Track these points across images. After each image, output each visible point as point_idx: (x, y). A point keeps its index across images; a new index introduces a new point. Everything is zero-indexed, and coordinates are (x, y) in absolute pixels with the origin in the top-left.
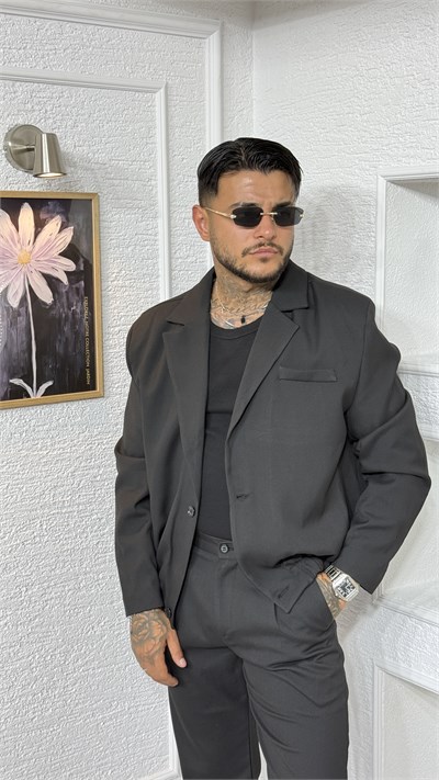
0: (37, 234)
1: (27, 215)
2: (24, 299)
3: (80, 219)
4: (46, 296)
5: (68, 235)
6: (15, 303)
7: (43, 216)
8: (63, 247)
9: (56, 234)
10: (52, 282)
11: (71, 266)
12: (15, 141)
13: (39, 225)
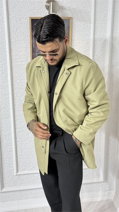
3: (66, 24)
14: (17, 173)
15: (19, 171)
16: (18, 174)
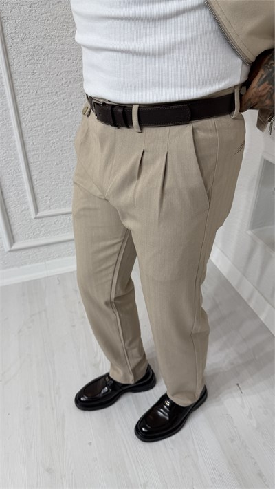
14: (36, 214)
15: (39, 210)
16: (38, 215)
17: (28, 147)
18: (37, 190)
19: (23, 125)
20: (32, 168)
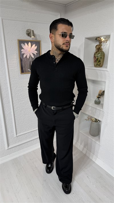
0: (31, 47)
1: (30, 44)
2: (29, 57)
3: (38, 44)
4: (33, 57)
5: (36, 47)
6: (28, 58)
7: (32, 44)
8: (35, 49)
9: (34, 47)
10: (34, 54)
11: (37, 52)
12: (27, 32)
13: (32, 46)
14: (16, 135)
17: (15, 115)
18: (17, 128)
19: (15, 110)
20: (16, 122)
